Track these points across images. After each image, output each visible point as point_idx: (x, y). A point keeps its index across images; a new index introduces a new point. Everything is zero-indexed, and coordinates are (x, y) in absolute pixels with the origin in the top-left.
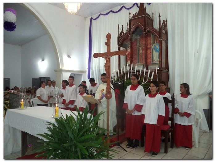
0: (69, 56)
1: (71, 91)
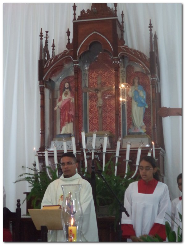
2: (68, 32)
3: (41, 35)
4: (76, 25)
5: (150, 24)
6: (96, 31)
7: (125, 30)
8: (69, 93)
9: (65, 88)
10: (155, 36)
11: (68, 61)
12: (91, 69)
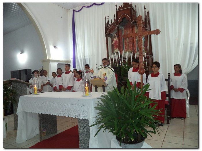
0: (55, 47)
1: (69, 77)
2: (114, 15)
3: (105, 18)
4: (117, 12)
5: (145, 7)
6: (124, 13)
7: (137, 12)
8: (117, 38)
9: (115, 36)
10: (148, 13)
11: (115, 26)
12: (125, 28)
